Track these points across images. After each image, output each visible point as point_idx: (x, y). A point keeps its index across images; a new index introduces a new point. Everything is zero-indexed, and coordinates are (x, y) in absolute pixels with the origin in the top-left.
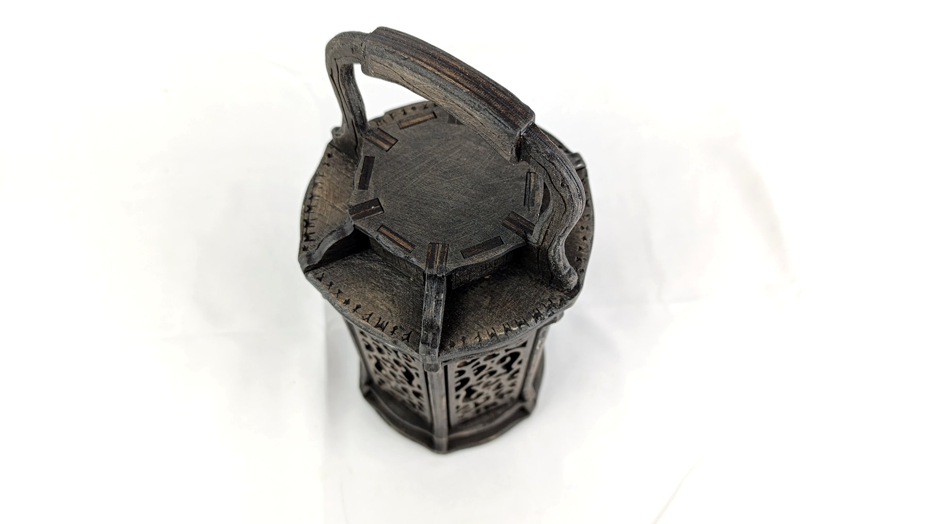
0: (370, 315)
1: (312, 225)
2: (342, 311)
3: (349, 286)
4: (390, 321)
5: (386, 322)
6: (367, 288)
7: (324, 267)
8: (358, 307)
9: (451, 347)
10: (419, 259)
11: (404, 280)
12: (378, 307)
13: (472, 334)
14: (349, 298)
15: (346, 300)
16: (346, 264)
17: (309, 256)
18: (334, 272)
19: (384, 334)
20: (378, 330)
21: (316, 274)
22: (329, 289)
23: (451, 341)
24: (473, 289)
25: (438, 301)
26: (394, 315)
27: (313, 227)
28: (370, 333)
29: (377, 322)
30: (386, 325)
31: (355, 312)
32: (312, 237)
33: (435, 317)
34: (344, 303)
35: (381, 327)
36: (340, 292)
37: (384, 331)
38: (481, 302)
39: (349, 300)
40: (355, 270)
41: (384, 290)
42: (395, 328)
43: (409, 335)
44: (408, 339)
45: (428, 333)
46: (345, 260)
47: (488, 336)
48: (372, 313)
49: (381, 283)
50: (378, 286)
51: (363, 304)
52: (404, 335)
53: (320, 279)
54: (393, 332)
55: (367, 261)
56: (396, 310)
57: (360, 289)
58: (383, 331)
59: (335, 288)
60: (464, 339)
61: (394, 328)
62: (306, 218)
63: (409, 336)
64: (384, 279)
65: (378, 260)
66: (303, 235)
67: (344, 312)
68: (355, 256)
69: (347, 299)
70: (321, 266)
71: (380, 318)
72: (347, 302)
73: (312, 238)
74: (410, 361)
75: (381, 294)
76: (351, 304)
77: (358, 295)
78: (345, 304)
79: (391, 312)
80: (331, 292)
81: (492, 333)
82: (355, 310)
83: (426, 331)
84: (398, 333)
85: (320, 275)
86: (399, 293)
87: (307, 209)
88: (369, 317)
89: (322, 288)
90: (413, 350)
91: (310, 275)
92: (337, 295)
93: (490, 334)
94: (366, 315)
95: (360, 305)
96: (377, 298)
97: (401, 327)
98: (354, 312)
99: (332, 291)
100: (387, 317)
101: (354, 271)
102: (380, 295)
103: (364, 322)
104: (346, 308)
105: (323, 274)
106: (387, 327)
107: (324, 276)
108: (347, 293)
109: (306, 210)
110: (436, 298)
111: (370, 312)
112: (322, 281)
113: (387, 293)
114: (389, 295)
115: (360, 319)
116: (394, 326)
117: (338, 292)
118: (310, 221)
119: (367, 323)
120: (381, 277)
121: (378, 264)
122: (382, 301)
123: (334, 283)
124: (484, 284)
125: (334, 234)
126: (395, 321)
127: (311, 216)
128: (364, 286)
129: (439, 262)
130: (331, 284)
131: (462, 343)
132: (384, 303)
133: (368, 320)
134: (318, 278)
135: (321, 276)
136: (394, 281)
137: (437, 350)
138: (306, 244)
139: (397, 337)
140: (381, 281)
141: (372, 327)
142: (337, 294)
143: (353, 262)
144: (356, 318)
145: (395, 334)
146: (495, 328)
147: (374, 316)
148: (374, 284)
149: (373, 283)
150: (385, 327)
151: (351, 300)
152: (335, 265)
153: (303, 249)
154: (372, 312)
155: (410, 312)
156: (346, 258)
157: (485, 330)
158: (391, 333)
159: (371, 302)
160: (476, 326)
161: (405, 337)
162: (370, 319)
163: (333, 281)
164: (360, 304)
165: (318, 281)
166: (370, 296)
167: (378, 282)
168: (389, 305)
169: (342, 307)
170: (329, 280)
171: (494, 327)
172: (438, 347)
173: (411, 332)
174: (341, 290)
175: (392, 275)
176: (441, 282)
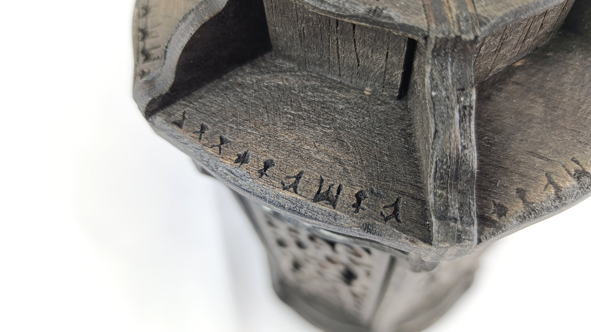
0: (298, 177)
1: (154, 34)
2: (234, 179)
3: (241, 128)
4: (343, 183)
5: (336, 186)
6: (279, 124)
7: (184, 100)
8: (267, 165)
9: (500, 216)
10: (405, 9)
11: (352, 96)
12: (310, 157)
13: (535, 179)
14: (245, 150)
15: (239, 156)
16: (227, 88)
17: (151, 83)
18: (204, 105)
19: (338, 213)
20: (323, 207)
21: (170, 115)
22: (200, 139)
23: (495, 205)
24: (500, 90)
25: (465, 107)
26: (349, 168)
27: (156, 37)
28: (304, 215)
29: (317, 189)
30: (338, 192)
31: (264, 176)
32: (155, 53)
33: (464, 148)
34: (236, 162)
35: (328, 199)
36: (222, 141)
37: (337, 206)
38: (528, 112)
39: (245, 153)
40: (246, 94)
41: (314, 122)
42: (359, 197)
43: (395, 205)
44: (395, 214)
45: (447, 193)
46: (223, 80)
47: (570, 178)
48: (301, 173)
49: (305, 111)
50: (300, 117)
51: (277, 157)
52: (385, 207)
53: (179, 124)
54: (357, 206)
55: (267, 76)
56: (351, 158)
57: (265, 130)
58: (334, 206)
59: (211, 135)
60: (522, 194)
61: (357, 195)
62: (142, 27)
63: (396, 210)
64: (310, 102)
65: (291, 70)
66: (138, 51)
67: (240, 182)
68: (242, 70)
69: (241, 153)
70: (179, 100)
71: (322, 181)
72: (242, 159)
73: (156, 56)
74: (359, 256)
75: (312, 131)
76: (251, 161)
77: (263, 140)
78: (238, 164)
79: (341, 163)
80: (204, 145)
81: (576, 171)
82: (262, 173)
83: (443, 189)
84: (368, 205)
85: (178, 116)
86: (348, 122)
87: (142, 12)
88: (296, 182)
89: (186, 140)
90: (415, 240)
91: (159, 119)
92: (217, 148)
93: (573, 173)
94: (289, 177)
95: (272, 161)
96: (304, 139)
97: (372, 191)
98: (261, 177)
99: (206, 142)
100: (336, 176)
101: (245, 97)
102: (309, 134)
103: (288, 194)
104: (242, 170)
105: (184, 113)
106: (340, 196)
107: (186, 116)
108: (240, 140)
109: (141, 14)
110: (459, 102)
111: (296, 172)
112: (184, 126)
113: (323, 127)
114: (329, 131)
115: (277, 190)
116: (356, 192)
117: (219, 143)
118: (149, 30)
119: (294, 195)
120: (303, 98)
121: (291, 75)
122: (317, 144)
123: (209, 127)
124: (518, 77)
125: (191, 17)
126: (354, 180)
127: (150, 20)
128: (271, 122)
129: (458, 7)
130: (203, 128)
131: (521, 204)
132: (322, 147)
133: (295, 188)
134: (175, 123)
135: (181, 118)
136: (332, 102)
137: (474, 229)
138: (146, 66)
139: (370, 216)
140: (305, 106)
141: (309, 202)
142: (219, 146)
143: (240, 80)
144: (270, 189)
145: (363, 209)
146: (579, 159)
147: (306, 177)
148: (293, 115)
149: (290, 114)
150: (337, 197)
151: (250, 152)
152: (206, 92)
153: (140, 74)
154: (300, 169)
155: (383, 156)
156: (225, 77)
157: (560, 167)
158: (354, 209)
159: (295, 150)
160: (538, 162)
161: (389, 212)
162: (300, 185)
163: (205, 123)
164: (272, 157)
165: (175, 127)
166: (289, 138)
167: (299, 108)
168: (335, 150)
169: (234, 171)
170: (198, 120)
171: (577, 155)
172: (476, 222)
173: (398, 200)
174: (226, 137)
175: (323, 91)
176: (464, 61)
